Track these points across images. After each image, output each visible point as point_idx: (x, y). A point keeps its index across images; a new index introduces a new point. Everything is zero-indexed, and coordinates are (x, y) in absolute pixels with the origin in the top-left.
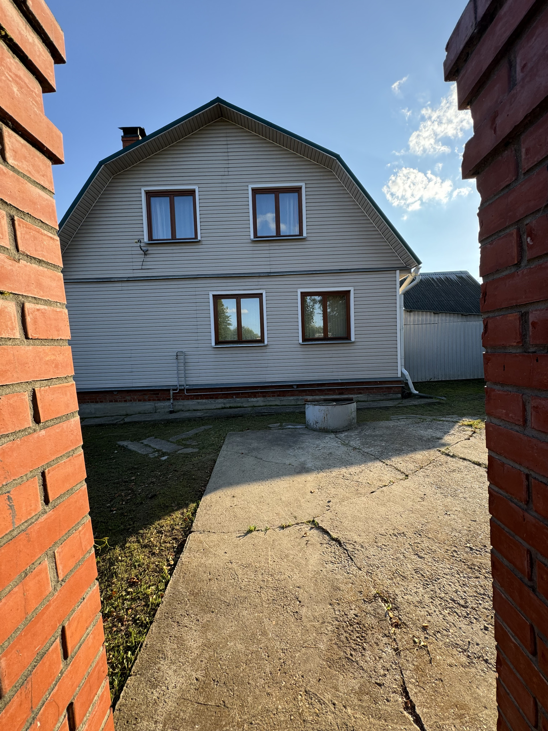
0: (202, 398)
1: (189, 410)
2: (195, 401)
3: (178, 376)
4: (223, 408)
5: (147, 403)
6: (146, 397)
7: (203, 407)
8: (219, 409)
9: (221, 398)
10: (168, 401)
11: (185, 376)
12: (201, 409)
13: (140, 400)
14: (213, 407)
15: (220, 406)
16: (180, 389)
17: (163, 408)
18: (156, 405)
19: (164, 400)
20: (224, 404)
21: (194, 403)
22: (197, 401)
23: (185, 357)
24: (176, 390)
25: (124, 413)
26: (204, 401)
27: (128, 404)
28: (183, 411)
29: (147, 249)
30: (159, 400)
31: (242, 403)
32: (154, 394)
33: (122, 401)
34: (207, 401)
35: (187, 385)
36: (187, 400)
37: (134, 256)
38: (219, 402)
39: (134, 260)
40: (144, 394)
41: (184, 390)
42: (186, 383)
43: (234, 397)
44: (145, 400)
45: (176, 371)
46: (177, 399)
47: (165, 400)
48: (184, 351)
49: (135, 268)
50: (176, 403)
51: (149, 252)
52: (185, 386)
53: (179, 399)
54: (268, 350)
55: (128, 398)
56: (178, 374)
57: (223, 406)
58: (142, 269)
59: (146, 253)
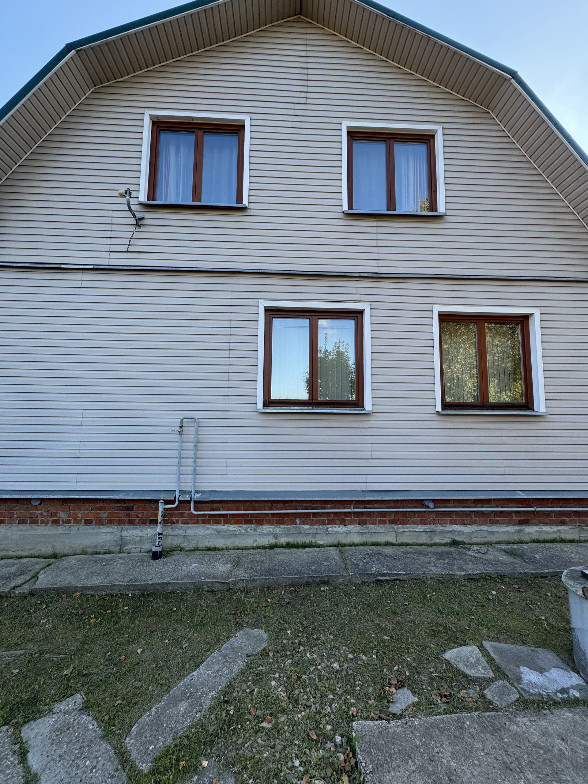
0: (227, 522)
1: (197, 549)
2: (212, 529)
3: (179, 470)
4: (272, 547)
5: (105, 529)
6: (104, 515)
7: (228, 543)
8: (264, 548)
9: (269, 523)
10: (152, 526)
11: (195, 470)
12: (224, 546)
13: (88, 522)
14: (250, 542)
15: (265, 541)
16: (180, 502)
17: (140, 542)
18: (124, 534)
19: (143, 522)
20: (275, 536)
21: (208, 532)
22: (215, 527)
23: (197, 430)
24: (173, 502)
25: (49, 550)
26: (232, 527)
27: (61, 530)
28: (182, 550)
29: (142, 216)
30: (131, 522)
31: (314, 535)
32: (123, 509)
33: (48, 523)
34: (237, 529)
35: (197, 492)
36: (193, 523)
37: (114, 227)
38: (265, 531)
39: (114, 234)
40: (101, 509)
41: (189, 502)
42: (195, 486)
43: (298, 521)
44: (100, 522)
45: (177, 460)
46: (173, 523)
47: (145, 523)
48: (196, 417)
49: (113, 248)
50: (169, 531)
51: (145, 222)
52: (193, 494)
53: (177, 521)
54: (372, 424)
55: (63, 515)
56: (180, 465)
57: (273, 541)
58: (128, 252)
59: (140, 223)
